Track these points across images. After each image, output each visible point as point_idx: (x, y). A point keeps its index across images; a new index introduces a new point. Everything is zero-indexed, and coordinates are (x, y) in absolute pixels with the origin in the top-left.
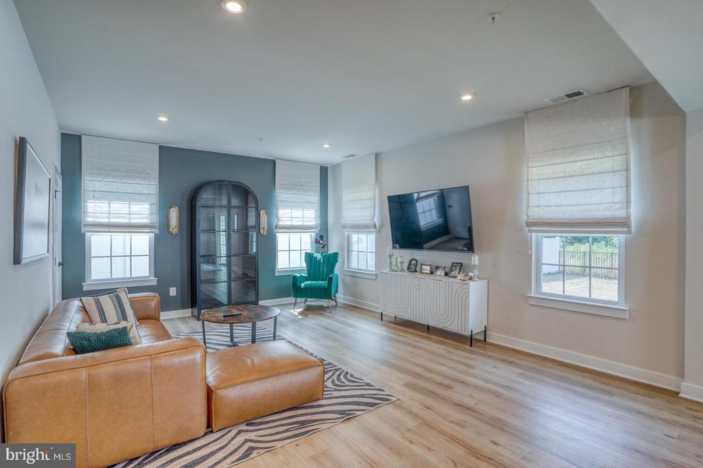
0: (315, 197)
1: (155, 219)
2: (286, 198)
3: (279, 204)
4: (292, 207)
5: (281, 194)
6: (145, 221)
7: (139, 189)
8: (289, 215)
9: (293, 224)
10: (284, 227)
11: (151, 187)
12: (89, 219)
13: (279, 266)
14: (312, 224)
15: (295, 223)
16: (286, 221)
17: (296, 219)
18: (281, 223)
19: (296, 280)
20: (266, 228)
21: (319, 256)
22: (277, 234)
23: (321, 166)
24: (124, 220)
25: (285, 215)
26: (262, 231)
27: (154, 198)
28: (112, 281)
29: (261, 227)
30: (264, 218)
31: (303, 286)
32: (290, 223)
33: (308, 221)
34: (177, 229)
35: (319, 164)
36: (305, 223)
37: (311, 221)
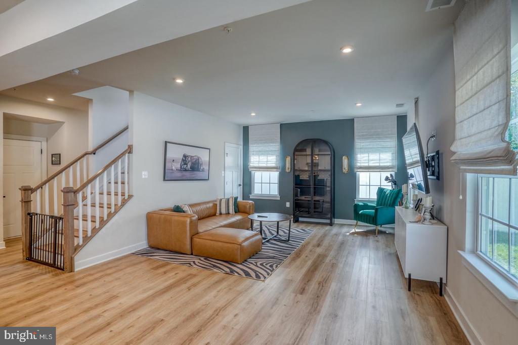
0: (393, 143)
1: (280, 165)
2: (363, 146)
3: (357, 150)
4: (368, 152)
5: (359, 144)
6: (274, 165)
7: (271, 148)
8: (367, 158)
9: (370, 165)
10: (361, 168)
11: (276, 147)
12: (251, 165)
13: (360, 197)
14: (388, 164)
15: (371, 164)
16: (363, 163)
17: (373, 161)
18: (359, 164)
19: (357, 207)
20: (347, 169)
21: (388, 191)
22: (357, 173)
23: (397, 116)
24: (264, 165)
25: (362, 159)
26: (344, 170)
27: (278, 153)
28: (262, 195)
29: (343, 168)
30: (345, 161)
31: (360, 212)
32: (367, 165)
33: (384, 163)
34: (290, 169)
35: (395, 115)
36: (381, 165)
37: (387, 162)
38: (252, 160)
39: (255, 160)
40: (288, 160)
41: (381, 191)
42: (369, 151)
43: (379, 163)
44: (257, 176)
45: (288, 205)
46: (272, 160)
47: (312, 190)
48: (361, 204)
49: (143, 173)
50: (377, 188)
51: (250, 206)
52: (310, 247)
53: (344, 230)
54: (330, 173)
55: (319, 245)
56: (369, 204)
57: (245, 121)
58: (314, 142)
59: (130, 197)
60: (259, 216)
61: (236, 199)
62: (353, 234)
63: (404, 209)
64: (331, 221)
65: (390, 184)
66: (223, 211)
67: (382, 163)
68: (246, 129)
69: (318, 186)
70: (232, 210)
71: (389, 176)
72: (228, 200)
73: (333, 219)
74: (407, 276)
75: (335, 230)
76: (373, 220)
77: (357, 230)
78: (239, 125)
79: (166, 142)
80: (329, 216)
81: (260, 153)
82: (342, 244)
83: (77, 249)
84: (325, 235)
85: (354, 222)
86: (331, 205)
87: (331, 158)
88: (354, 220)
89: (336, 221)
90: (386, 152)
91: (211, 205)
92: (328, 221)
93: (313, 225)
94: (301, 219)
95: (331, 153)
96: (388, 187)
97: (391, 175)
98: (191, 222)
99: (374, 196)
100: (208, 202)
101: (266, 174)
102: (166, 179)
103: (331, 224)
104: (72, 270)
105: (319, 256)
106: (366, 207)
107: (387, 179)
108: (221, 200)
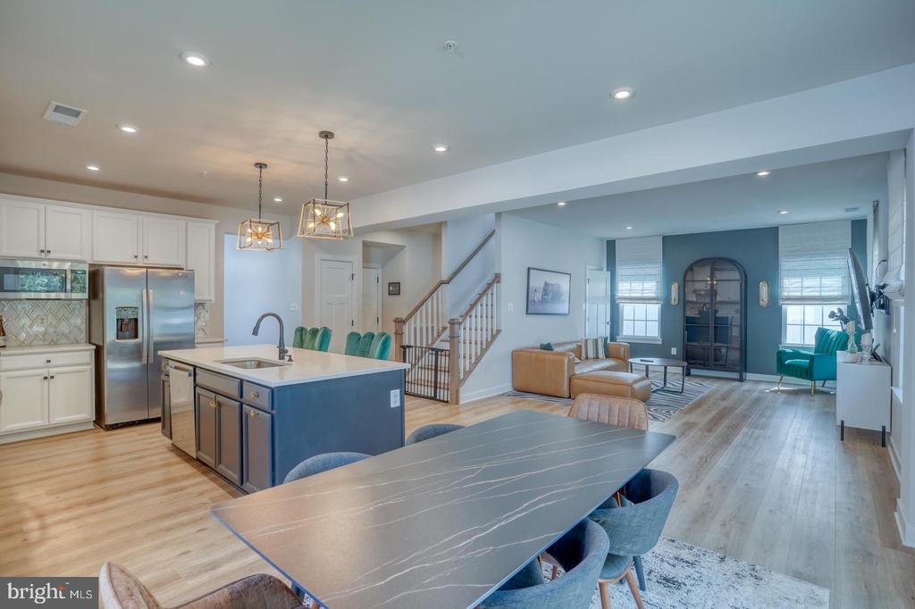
0: (845, 261)
1: (660, 294)
2: (794, 266)
3: (782, 273)
4: (802, 276)
5: (785, 264)
6: (653, 295)
7: (648, 271)
8: (799, 285)
9: (804, 294)
10: (789, 299)
11: (657, 269)
12: (621, 295)
13: (788, 342)
14: (835, 294)
15: (806, 293)
16: (793, 291)
17: (808, 290)
18: (785, 294)
19: (781, 356)
20: (766, 300)
21: (835, 334)
22: (783, 306)
23: (853, 221)
24: (639, 295)
25: (790, 285)
26: (761, 303)
27: (659, 278)
28: (634, 337)
29: (761, 299)
30: (764, 290)
31: (787, 362)
32: (798, 294)
33: (829, 291)
34: (677, 301)
35: (848, 220)
36: (823, 294)
37: (834, 291)
38: (620, 288)
39: (624, 288)
40: (675, 288)
41: (822, 334)
42: (803, 273)
43: (820, 292)
44: (627, 310)
45: (674, 351)
46: (651, 287)
47: (712, 331)
48: (788, 350)
49: (509, 305)
50: (816, 328)
51: (624, 351)
52: (712, 400)
53: (761, 387)
54: (738, 307)
55: (724, 399)
56: (802, 352)
57: (611, 235)
58: (715, 263)
59: (499, 331)
60: (642, 361)
61: (606, 339)
62: (775, 391)
63: (849, 354)
64: (741, 376)
65: (838, 322)
66: (591, 354)
67: (824, 291)
68: (611, 245)
69: (721, 326)
70: (601, 354)
71: (836, 312)
72: (597, 340)
73: (744, 374)
74: (839, 424)
75: (746, 386)
76: (806, 373)
77: (781, 388)
78: (602, 239)
79: (529, 269)
80: (738, 368)
81: (631, 278)
82: (757, 401)
83: (461, 382)
84: (732, 391)
85: (777, 378)
86: (741, 353)
87: (741, 285)
88: (777, 375)
89: (749, 376)
90: (832, 275)
91: (574, 346)
92: (736, 375)
93: (712, 380)
94: (693, 371)
95: (741, 276)
96: (835, 327)
97: (840, 310)
98: (569, 360)
99: (811, 341)
100: (571, 343)
101: (640, 307)
102: (529, 312)
103: (741, 380)
104: (457, 403)
105: (725, 408)
106: (796, 355)
107: (832, 315)
108: (586, 341)
